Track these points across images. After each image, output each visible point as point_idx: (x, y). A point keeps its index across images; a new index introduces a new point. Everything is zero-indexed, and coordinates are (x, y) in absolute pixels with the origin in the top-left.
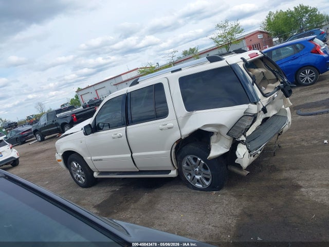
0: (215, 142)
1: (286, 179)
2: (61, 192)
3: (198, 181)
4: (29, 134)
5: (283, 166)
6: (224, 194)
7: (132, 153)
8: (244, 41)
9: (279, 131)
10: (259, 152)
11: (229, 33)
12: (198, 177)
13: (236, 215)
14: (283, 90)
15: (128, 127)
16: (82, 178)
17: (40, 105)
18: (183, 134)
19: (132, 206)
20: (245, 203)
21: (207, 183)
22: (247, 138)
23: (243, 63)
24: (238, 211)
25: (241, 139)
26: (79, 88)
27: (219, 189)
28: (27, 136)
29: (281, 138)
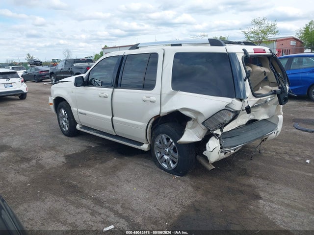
0: (191, 128)
1: (250, 186)
2: (45, 134)
3: (166, 162)
4: (46, 75)
5: (254, 172)
6: (184, 181)
7: (113, 116)
8: (275, 44)
9: (263, 136)
10: (232, 151)
11: (262, 32)
12: (166, 157)
13: (184, 205)
14: (278, 96)
15: (116, 90)
16: (66, 126)
17: (68, 51)
18: (162, 111)
19: (97, 166)
20: (199, 197)
21: (173, 166)
22: (223, 134)
23: (243, 55)
24: (189, 202)
25: (215, 132)
26: (106, 46)
27: (182, 175)
28: (44, 76)
29: (264, 145)
